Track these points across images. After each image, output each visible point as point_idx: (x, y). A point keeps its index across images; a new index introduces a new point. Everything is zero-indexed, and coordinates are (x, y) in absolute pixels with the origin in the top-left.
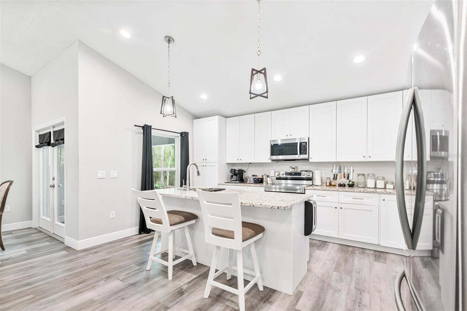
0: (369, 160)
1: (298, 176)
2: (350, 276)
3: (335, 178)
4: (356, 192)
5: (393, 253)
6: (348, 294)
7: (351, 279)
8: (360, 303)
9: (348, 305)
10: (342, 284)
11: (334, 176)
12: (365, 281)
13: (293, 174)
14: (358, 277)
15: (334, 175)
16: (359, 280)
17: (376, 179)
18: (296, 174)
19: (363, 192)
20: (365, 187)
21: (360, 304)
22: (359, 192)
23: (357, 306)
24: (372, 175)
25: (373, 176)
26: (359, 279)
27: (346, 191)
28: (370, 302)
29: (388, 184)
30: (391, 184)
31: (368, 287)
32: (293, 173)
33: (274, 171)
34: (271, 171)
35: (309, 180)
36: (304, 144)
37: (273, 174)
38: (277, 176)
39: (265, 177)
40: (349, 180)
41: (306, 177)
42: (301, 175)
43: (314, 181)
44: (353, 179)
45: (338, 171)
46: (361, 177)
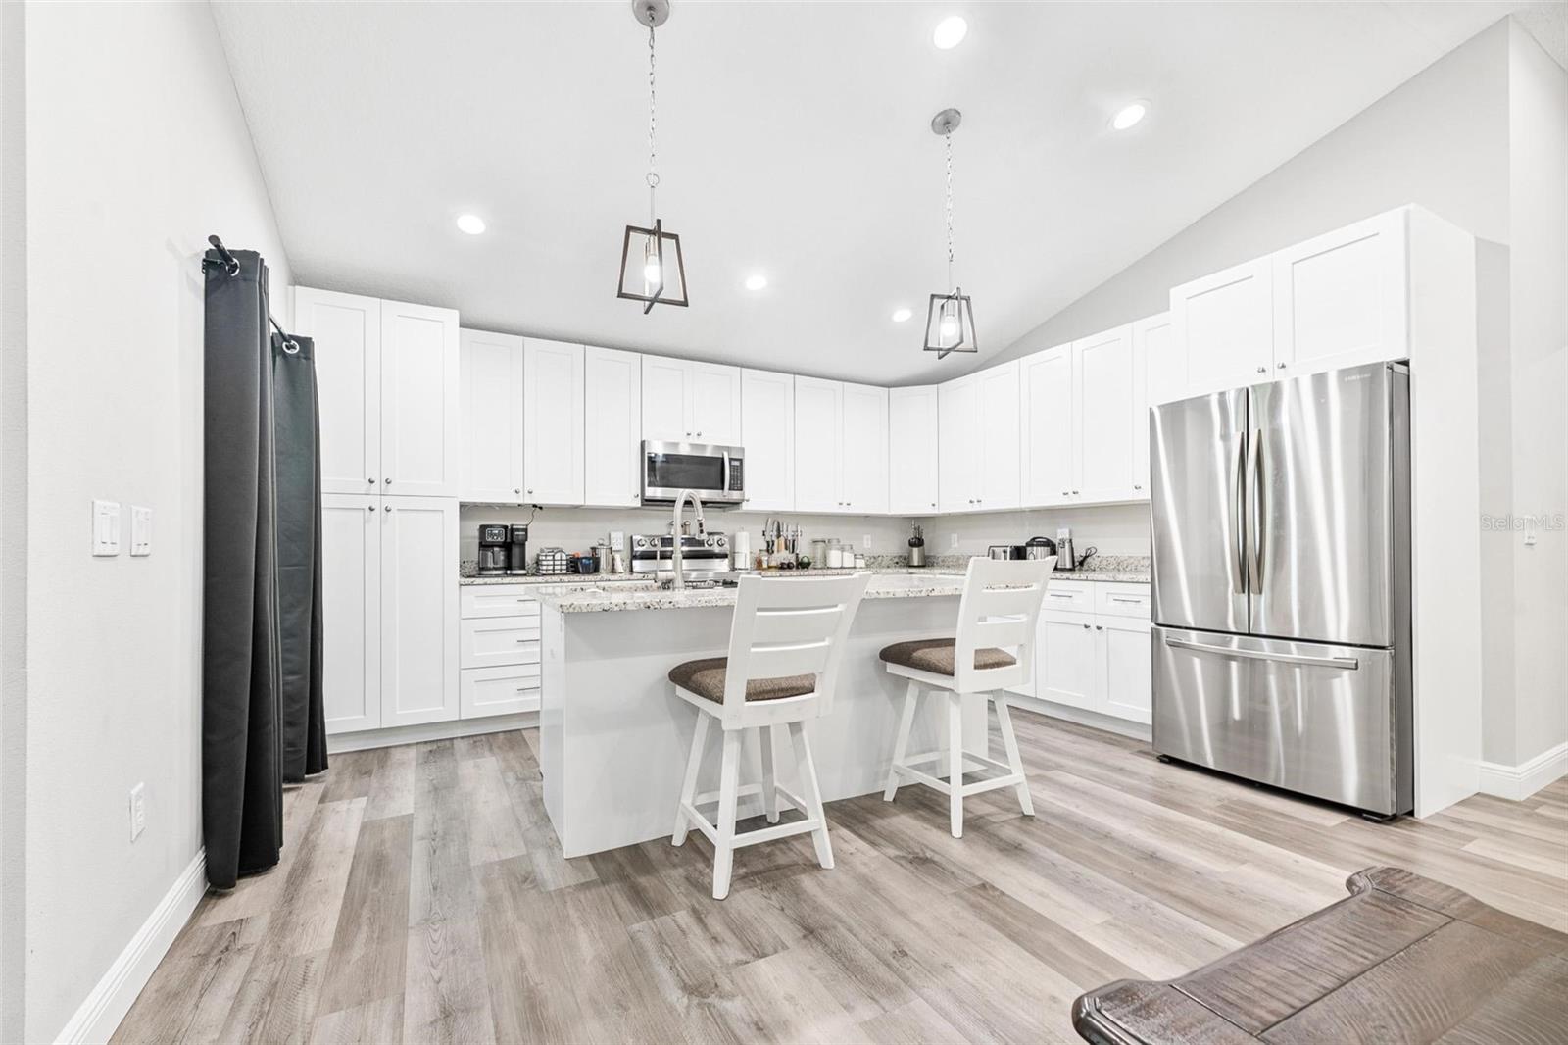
3: (770, 550)
11: (769, 546)
15: (768, 542)
17: (844, 550)
18: (691, 541)
20: (826, 566)
24: (837, 540)
25: (839, 543)
29: (857, 558)
30: (862, 558)
33: (621, 535)
34: (612, 534)
35: (725, 556)
36: (737, 463)
37: (619, 542)
38: (638, 549)
39: (603, 554)
40: (797, 554)
41: (717, 549)
42: (703, 545)
43: (734, 559)
44: (804, 551)
45: (775, 533)
46: (820, 546)
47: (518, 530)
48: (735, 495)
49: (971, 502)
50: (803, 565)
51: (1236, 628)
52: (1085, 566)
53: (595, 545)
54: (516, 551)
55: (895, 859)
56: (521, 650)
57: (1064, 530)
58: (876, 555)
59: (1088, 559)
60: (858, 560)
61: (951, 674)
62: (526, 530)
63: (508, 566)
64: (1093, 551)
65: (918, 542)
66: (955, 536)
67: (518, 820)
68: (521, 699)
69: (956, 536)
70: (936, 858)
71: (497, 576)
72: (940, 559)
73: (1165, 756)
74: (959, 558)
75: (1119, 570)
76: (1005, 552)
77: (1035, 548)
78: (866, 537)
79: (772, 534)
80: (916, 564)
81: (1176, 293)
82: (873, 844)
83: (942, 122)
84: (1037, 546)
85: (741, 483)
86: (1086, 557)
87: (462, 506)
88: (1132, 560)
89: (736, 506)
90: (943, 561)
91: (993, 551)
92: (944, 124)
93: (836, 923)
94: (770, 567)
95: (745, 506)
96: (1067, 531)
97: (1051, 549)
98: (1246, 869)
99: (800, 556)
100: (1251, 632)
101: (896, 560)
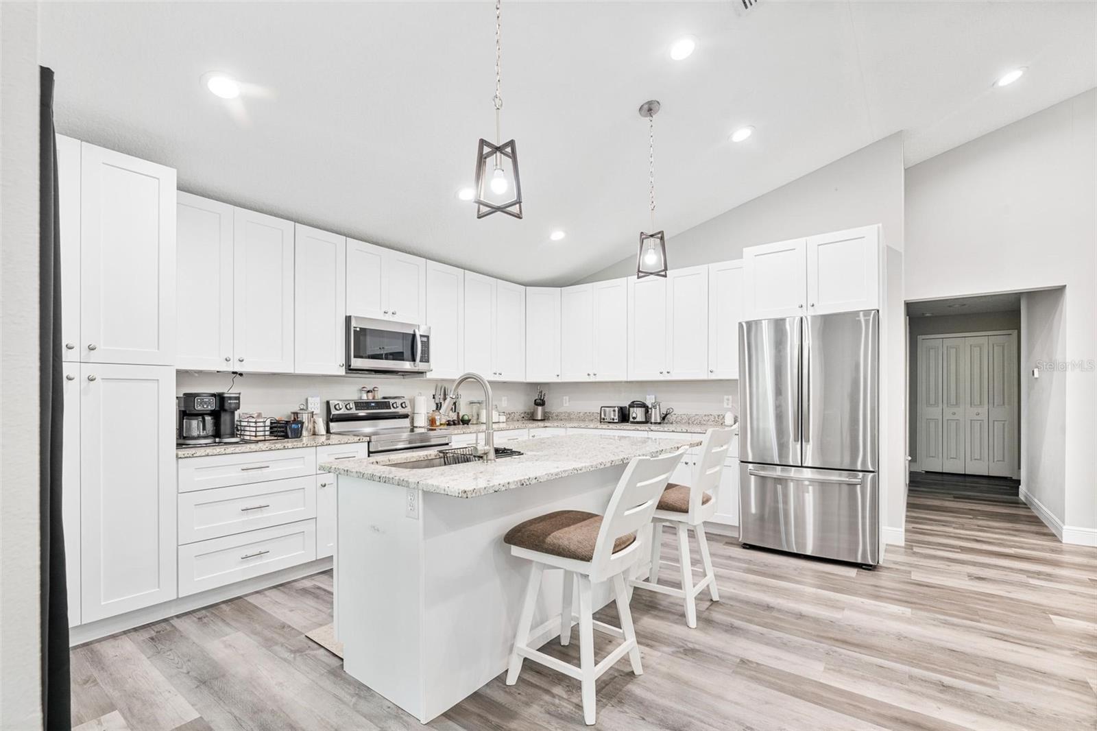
1: (384, 409)
3: (439, 410)
11: (438, 407)
13: (373, 404)
15: (437, 404)
18: (379, 405)
30: (503, 415)
32: (373, 402)
33: (318, 400)
34: (309, 399)
35: (406, 416)
36: (425, 339)
37: (317, 406)
38: (334, 412)
39: (305, 417)
40: (458, 413)
41: (400, 410)
42: (390, 408)
43: (413, 419)
44: (464, 411)
45: (442, 396)
46: (475, 407)
47: (230, 398)
48: (420, 366)
49: (589, 375)
50: (465, 422)
51: (780, 461)
52: (668, 421)
53: (296, 409)
54: (225, 418)
55: (674, 654)
56: (245, 518)
57: (651, 396)
58: (510, 412)
59: (669, 416)
60: (501, 417)
61: (686, 511)
62: (238, 398)
63: (217, 434)
64: (671, 410)
65: (541, 402)
67: (335, 696)
68: (245, 566)
70: (697, 647)
71: (207, 445)
72: (555, 415)
73: (745, 544)
74: (570, 414)
75: (689, 423)
76: (614, 411)
77: (634, 409)
78: (503, 398)
79: (439, 398)
80: (540, 418)
81: (748, 252)
82: (651, 646)
83: (647, 109)
84: (637, 407)
85: (428, 357)
86: (666, 415)
87: (179, 372)
88: (697, 417)
89: (420, 375)
90: (557, 416)
91: (604, 410)
92: (648, 111)
93: (690, 719)
94: (441, 424)
95: (429, 375)
96: (653, 397)
97: (645, 409)
98: (847, 613)
99: (461, 415)
100: (803, 465)
101: (523, 415)
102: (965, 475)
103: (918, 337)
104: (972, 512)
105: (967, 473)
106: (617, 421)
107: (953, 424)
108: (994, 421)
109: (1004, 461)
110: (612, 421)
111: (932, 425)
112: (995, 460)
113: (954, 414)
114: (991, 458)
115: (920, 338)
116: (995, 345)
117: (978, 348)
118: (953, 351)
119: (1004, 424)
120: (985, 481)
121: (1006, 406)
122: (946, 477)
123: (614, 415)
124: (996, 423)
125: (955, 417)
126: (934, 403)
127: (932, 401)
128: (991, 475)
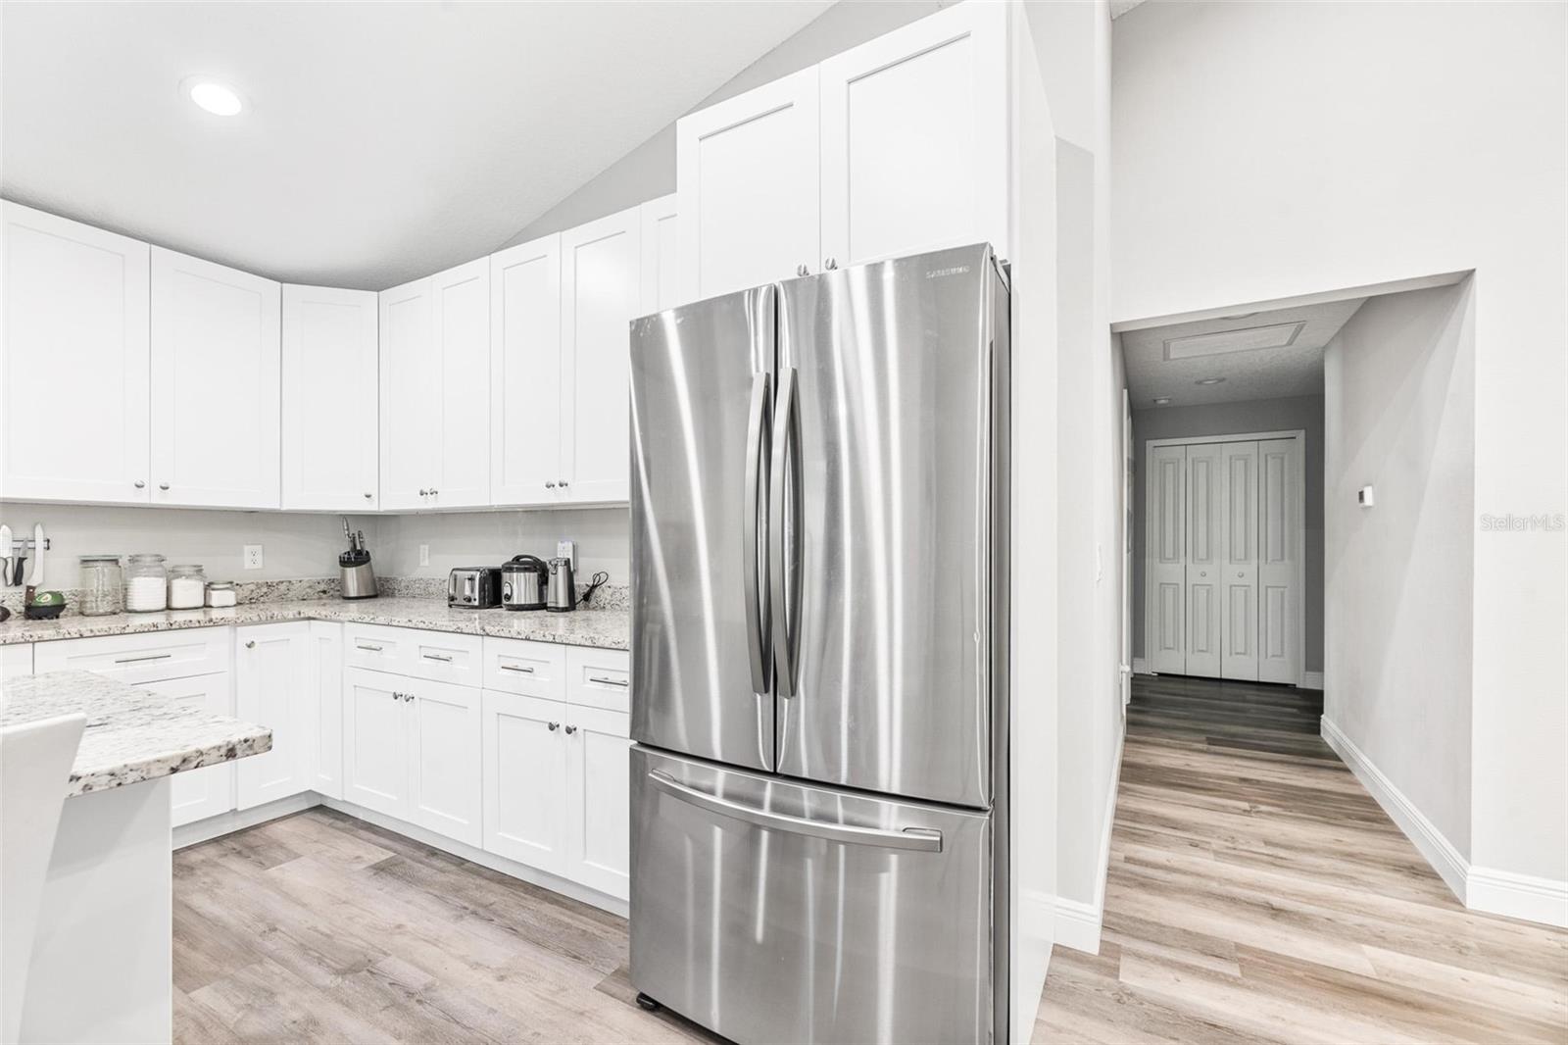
0: (158, 499)
2: (266, 959)
4: (135, 633)
5: (274, 820)
6: (347, 1004)
7: (283, 962)
8: (410, 994)
9: (396, 1029)
10: (282, 1001)
12: (327, 936)
14: (295, 943)
16: (310, 949)
17: (172, 575)
19: (170, 627)
20: (122, 607)
21: (417, 997)
22: (149, 631)
23: (418, 1008)
24: (154, 558)
25: (157, 563)
26: (302, 945)
27: (81, 636)
28: (425, 970)
29: (213, 589)
30: (227, 589)
31: (364, 944)
44: (51, 580)
49: (423, 494)
52: (593, 603)
57: (566, 544)
58: (274, 581)
59: (597, 591)
60: (214, 594)
64: (603, 577)
65: (357, 557)
66: (424, 549)
69: (427, 547)
72: (403, 584)
74: (428, 584)
76: (474, 579)
77: (515, 574)
78: (247, 549)
80: (353, 593)
84: (519, 570)
86: (594, 587)
90: (406, 588)
91: (456, 576)
96: (570, 545)
97: (540, 576)
102: (1221, 680)
103: (1147, 442)
104: (1246, 789)
105: (1223, 677)
106: (476, 603)
107: (1202, 593)
108: (1267, 587)
109: (1282, 655)
110: (465, 603)
111: (1169, 593)
112: (1269, 654)
113: (1204, 575)
114: (1262, 651)
115: (1150, 444)
116: (1269, 458)
117: (1242, 462)
118: (1202, 468)
119: (1282, 594)
120: (1251, 694)
121: (1286, 561)
122: (1191, 687)
123: (472, 591)
124: (1269, 589)
125: (1205, 580)
126: (1171, 556)
127: (1169, 553)
128: (1261, 680)
